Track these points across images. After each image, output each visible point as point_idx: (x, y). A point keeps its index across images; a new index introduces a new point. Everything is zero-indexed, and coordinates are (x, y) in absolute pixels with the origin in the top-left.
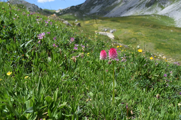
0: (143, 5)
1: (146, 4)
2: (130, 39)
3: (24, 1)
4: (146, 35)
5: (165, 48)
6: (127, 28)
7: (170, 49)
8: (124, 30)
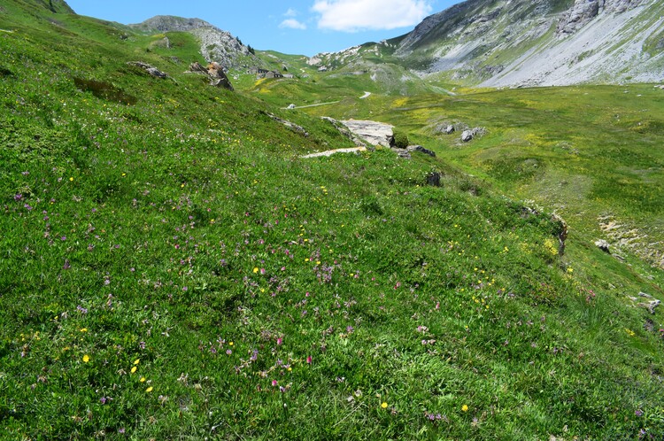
0: (632, 45)
1: (647, 41)
2: (520, 160)
3: (200, 21)
4: (584, 153)
5: (625, 196)
6: (526, 125)
7: (641, 199)
8: (512, 131)
